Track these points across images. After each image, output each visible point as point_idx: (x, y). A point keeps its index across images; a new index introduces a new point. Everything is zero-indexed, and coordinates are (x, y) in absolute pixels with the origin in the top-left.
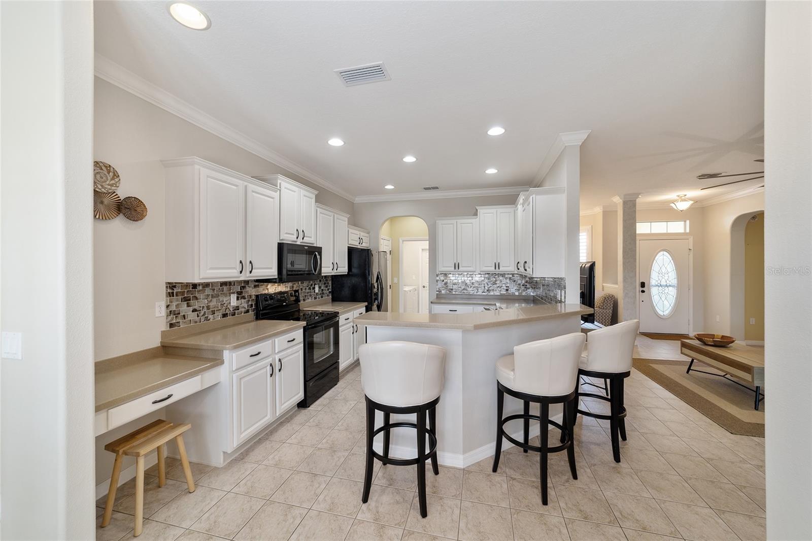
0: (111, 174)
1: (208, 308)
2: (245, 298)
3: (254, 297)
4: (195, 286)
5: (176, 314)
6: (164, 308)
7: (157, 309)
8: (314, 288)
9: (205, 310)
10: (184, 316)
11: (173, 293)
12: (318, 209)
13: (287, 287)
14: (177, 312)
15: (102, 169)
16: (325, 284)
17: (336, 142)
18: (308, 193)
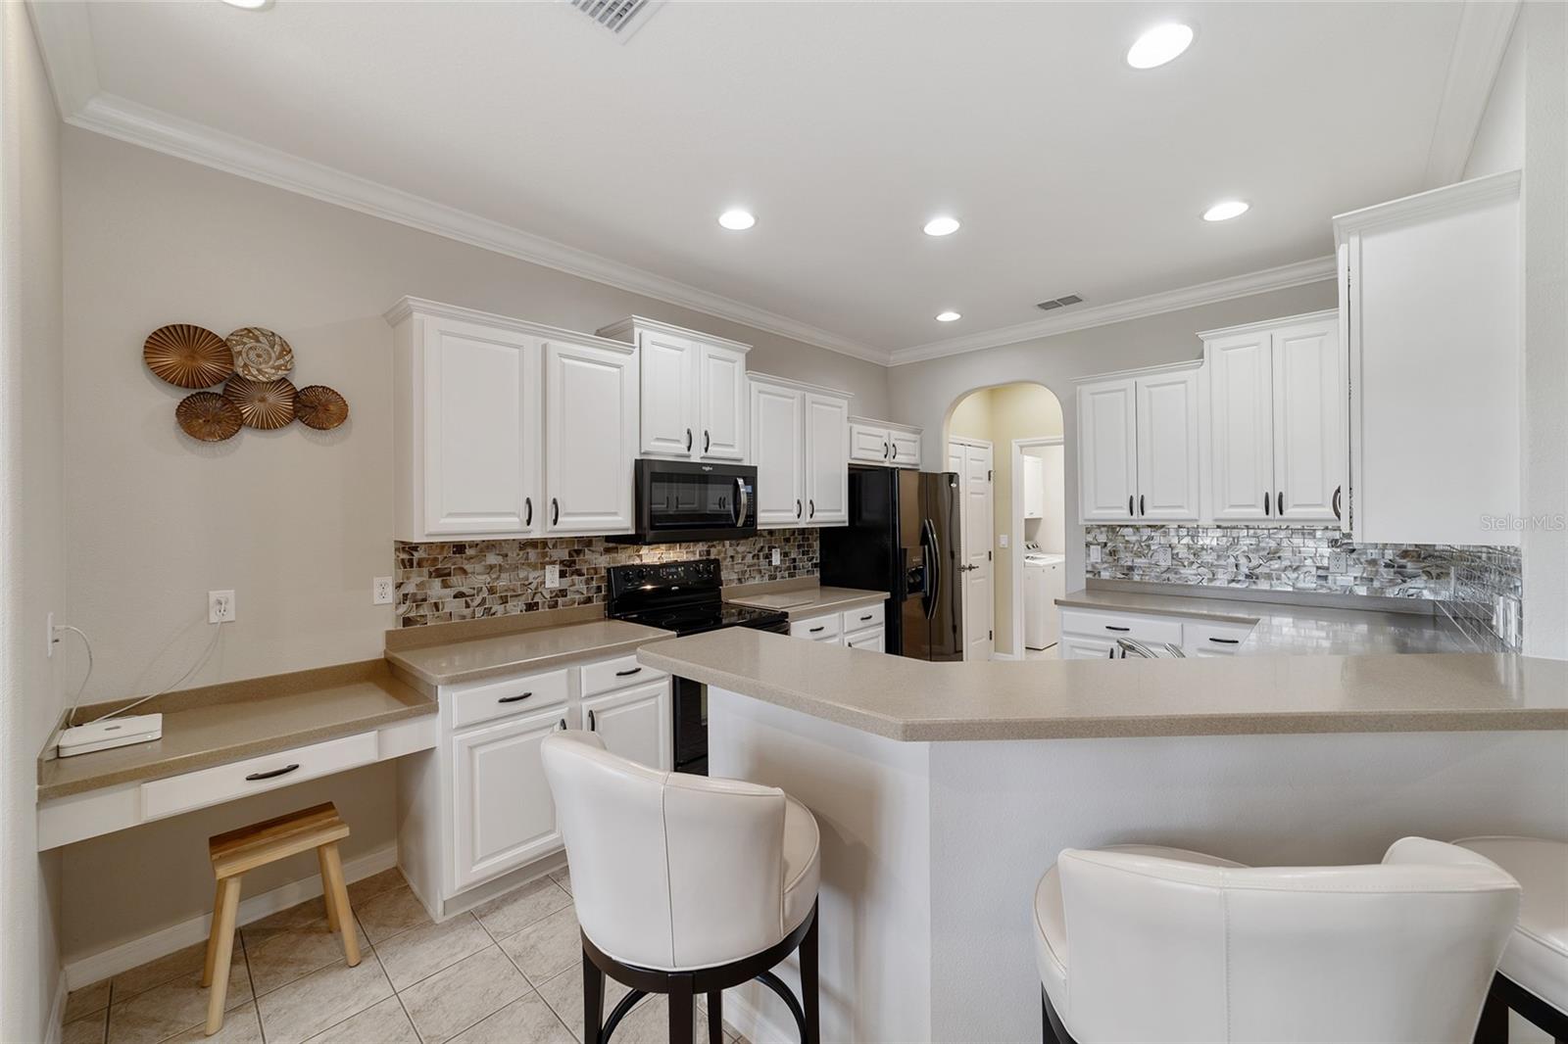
0: (277, 348)
1: (491, 591)
2: (580, 574)
3: (603, 573)
4: (460, 548)
5: (420, 602)
6: (390, 590)
7: (377, 591)
8: (768, 557)
9: (485, 594)
10: (436, 605)
11: (411, 561)
12: (753, 383)
13: (694, 553)
14: (419, 597)
15: (258, 341)
16: (799, 546)
17: (737, 219)
18: (720, 349)
